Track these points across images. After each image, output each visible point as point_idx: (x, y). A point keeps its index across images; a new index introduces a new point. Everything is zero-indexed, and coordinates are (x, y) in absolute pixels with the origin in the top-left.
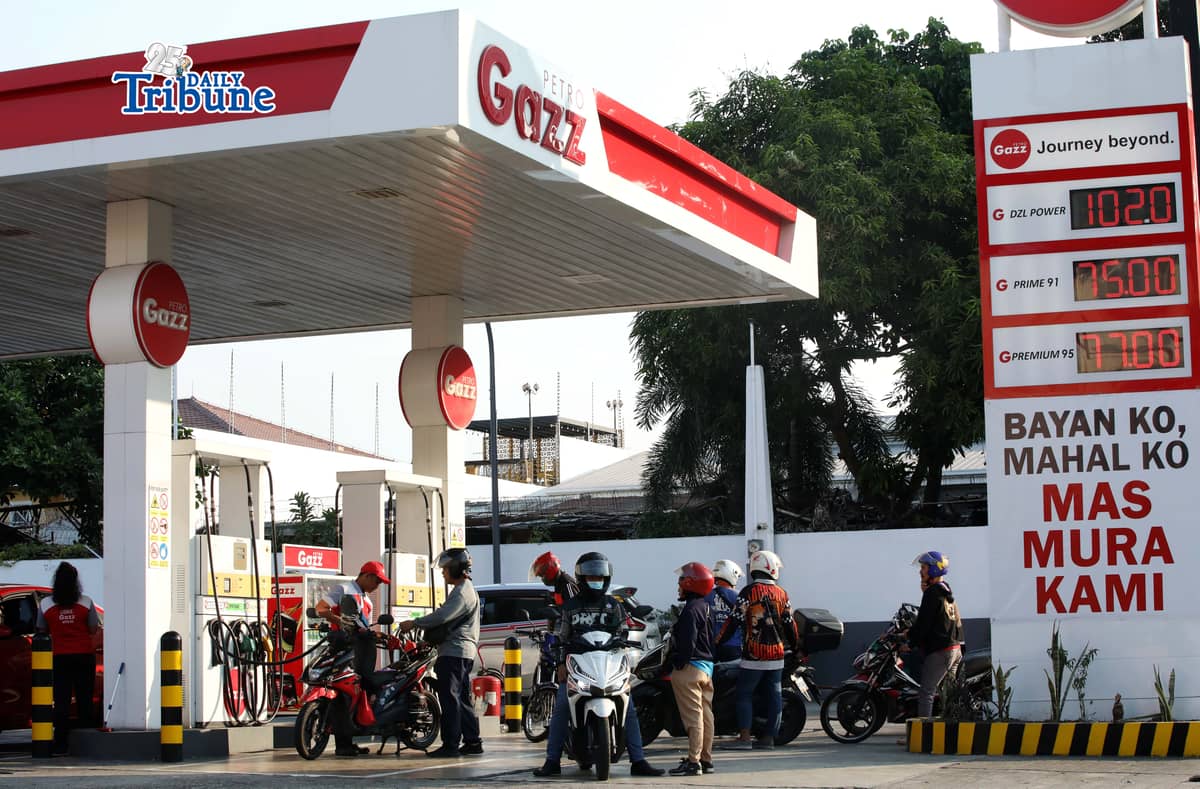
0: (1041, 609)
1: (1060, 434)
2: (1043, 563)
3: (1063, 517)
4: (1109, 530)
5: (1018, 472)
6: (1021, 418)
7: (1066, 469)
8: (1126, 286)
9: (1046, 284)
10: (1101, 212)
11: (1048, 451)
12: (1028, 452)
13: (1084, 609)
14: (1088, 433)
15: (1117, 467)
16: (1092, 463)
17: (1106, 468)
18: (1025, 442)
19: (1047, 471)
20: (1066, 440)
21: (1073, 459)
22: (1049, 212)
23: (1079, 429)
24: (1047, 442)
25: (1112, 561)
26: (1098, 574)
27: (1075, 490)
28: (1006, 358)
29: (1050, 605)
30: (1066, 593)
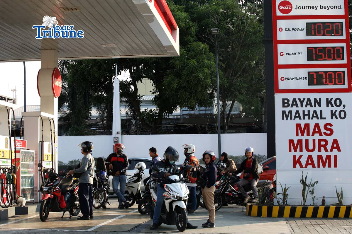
0: (295, 166)
1: (302, 106)
2: (295, 151)
3: (303, 135)
4: (319, 140)
5: (287, 119)
6: (288, 100)
7: (304, 118)
8: (325, 57)
9: (297, 54)
10: (316, 31)
11: (297, 112)
12: (290, 112)
13: (310, 167)
14: (312, 106)
15: (322, 118)
16: (313, 117)
17: (318, 118)
18: (289, 109)
19: (297, 119)
20: (304, 108)
21: (306, 115)
22: (298, 30)
23: (309, 105)
24: (297, 109)
25: (320, 150)
26: (315, 155)
27: (307, 126)
28: (283, 79)
29: (298, 165)
30: (303, 161)
